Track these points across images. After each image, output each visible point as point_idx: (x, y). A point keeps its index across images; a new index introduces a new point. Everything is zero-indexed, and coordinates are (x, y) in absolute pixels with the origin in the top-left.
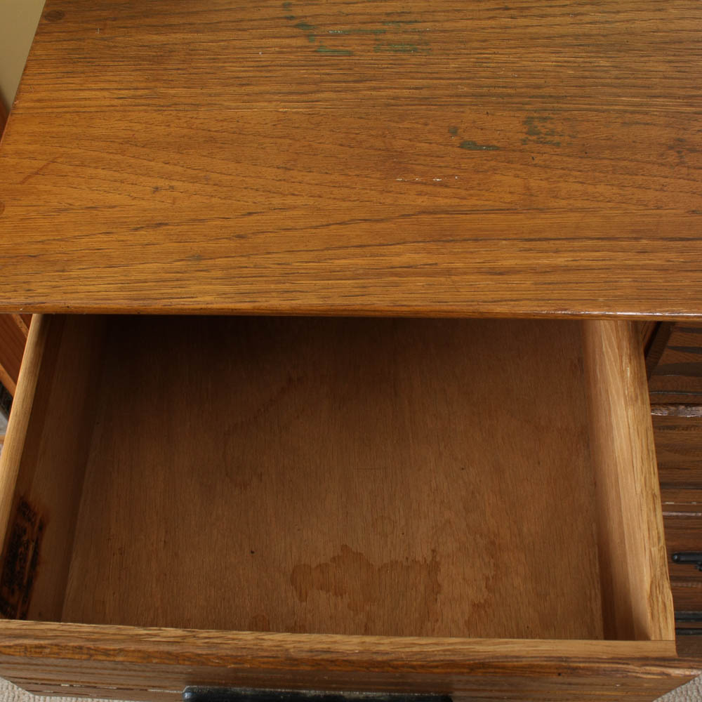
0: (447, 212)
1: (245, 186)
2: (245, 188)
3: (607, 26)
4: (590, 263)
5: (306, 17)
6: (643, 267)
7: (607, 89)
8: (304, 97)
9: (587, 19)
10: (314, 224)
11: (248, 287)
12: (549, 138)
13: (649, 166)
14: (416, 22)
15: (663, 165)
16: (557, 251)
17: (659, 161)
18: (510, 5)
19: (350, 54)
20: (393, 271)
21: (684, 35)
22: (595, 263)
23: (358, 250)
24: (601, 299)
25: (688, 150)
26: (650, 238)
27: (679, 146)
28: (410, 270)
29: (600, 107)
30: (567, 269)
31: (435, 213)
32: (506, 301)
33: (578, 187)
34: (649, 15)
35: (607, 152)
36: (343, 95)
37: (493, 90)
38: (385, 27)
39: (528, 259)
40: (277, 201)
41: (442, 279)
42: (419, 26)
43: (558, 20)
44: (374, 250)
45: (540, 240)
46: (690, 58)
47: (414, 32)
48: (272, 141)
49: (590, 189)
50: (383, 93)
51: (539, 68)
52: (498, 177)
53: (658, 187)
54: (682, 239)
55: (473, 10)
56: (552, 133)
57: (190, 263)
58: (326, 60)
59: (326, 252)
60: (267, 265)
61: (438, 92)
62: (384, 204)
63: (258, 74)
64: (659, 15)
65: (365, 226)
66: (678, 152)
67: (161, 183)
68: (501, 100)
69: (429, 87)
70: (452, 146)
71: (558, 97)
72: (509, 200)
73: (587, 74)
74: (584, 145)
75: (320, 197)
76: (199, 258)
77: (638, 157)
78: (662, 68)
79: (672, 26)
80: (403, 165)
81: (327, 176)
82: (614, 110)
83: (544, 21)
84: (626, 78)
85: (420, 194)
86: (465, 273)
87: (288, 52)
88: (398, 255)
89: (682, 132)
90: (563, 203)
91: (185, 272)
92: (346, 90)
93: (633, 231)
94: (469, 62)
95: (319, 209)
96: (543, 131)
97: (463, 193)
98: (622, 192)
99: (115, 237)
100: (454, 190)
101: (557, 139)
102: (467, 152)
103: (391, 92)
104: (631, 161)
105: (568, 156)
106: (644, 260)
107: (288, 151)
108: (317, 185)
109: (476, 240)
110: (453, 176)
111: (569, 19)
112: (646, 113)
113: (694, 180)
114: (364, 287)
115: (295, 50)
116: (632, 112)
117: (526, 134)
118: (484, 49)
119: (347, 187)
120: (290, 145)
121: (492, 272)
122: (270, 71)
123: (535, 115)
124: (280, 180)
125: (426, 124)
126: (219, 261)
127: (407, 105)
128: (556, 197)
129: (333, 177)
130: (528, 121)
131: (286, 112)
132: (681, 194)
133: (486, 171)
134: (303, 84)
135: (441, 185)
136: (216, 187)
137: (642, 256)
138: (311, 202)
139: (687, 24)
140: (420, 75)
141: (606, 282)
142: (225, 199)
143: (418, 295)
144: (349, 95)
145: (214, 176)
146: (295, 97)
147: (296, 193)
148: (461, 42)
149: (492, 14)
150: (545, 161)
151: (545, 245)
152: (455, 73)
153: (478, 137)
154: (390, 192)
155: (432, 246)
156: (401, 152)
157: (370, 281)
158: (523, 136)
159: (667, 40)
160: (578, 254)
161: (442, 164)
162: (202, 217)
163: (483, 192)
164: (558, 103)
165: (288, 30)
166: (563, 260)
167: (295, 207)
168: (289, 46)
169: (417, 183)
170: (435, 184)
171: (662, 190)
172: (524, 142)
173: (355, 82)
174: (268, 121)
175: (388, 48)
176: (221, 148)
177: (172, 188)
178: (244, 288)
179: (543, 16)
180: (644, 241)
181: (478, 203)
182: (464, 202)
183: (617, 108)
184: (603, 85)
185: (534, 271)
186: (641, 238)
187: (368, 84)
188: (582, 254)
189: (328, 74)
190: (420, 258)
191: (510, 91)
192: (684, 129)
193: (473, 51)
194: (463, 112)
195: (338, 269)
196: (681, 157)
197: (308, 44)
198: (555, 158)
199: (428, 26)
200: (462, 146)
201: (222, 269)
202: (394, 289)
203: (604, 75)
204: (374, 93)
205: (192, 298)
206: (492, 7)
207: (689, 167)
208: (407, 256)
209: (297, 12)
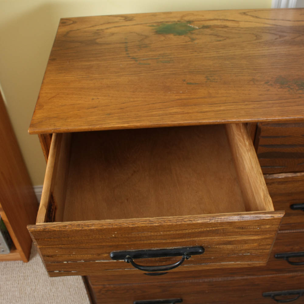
0: (185, 99)
3: (227, 54)
5: (134, 56)
6: (247, 108)
8: (137, 75)
9: (221, 52)
10: (145, 104)
11: (126, 120)
12: (214, 81)
13: (245, 85)
14: (168, 56)
16: (220, 106)
17: (248, 84)
18: (197, 50)
19: (149, 64)
20: (171, 114)
21: (251, 55)
22: (232, 108)
23: (159, 110)
24: (235, 116)
25: (256, 81)
26: (248, 102)
27: (253, 80)
28: (176, 113)
29: (228, 73)
30: (224, 110)
31: (181, 100)
33: (224, 91)
34: (240, 51)
35: (232, 83)
36: (148, 74)
37: (195, 70)
38: (159, 57)
39: (212, 108)
40: (132, 100)
41: (186, 115)
42: (170, 57)
43: (212, 53)
44: (164, 109)
45: (215, 104)
46: (253, 60)
47: (168, 58)
48: (128, 86)
49: (228, 91)
50: (161, 73)
52: (199, 90)
53: (248, 90)
54: (258, 101)
55: (185, 52)
56: (214, 79)
57: (106, 116)
58: (142, 66)
59: (149, 111)
60: (131, 115)
61: (177, 72)
62: (165, 98)
63: (121, 70)
64: (242, 50)
65: (161, 104)
67: (94, 97)
68: (197, 73)
69: (175, 71)
70: (184, 84)
72: (203, 95)
73: (223, 65)
74: (224, 81)
75: (145, 98)
76: (110, 114)
77: (241, 83)
78: (245, 62)
79: (247, 53)
80: (170, 89)
83: (208, 54)
85: (176, 96)
86: (193, 113)
87: (130, 65)
88: (171, 110)
89: (254, 77)
90: (220, 95)
91: (106, 118)
92: (149, 73)
93: (242, 100)
95: (145, 101)
96: (212, 79)
97: (190, 94)
98: (237, 92)
99: (81, 111)
100: (186, 94)
101: (216, 81)
102: (189, 85)
103: (163, 73)
104: (239, 84)
105: (220, 84)
107: (133, 88)
108: (144, 95)
109: (195, 105)
110: (186, 91)
111: (215, 53)
112: (242, 73)
113: (259, 88)
114: (162, 118)
115: (132, 64)
116: (238, 73)
117: (206, 80)
119: (153, 95)
120: (134, 86)
121: (201, 112)
122: (125, 69)
123: (209, 75)
124: (132, 95)
125: (175, 79)
126: (116, 115)
127: (169, 75)
128: (218, 94)
129: (148, 93)
130: (207, 77)
133: (196, 89)
134: (135, 72)
135: (182, 93)
136: (112, 98)
137: (246, 106)
138: (143, 99)
139: (251, 52)
140: (172, 68)
141: (236, 112)
146: (133, 75)
147: (138, 97)
150: (213, 86)
151: (217, 105)
153: (192, 81)
154: (167, 96)
155: (182, 107)
156: (169, 86)
157: (164, 116)
159: (246, 56)
160: (227, 106)
161: (182, 88)
162: (109, 105)
163: (196, 94)
164: (215, 72)
165: (129, 59)
166: (222, 108)
167: (138, 101)
168: (130, 63)
169: (175, 93)
170: (180, 93)
172: (206, 82)
173: (152, 71)
175: (161, 62)
177: (98, 99)
178: (124, 120)
179: (207, 52)
180: (246, 103)
181: (194, 97)
182: (190, 97)
183: (233, 72)
184: (228, 68)
185: (214, 111)
187: (156, 71)
189: (143, 69)
190: (179, 110)
191: (200, 70)
194: (186, 76)
195: (153, 114)
196: (254, 83)
197: (135, 63)
198: (216, 85)
199: (172, 56)
200: (187, 84)
201: (117, 117)
203: (228, 65)
204: (158, 73)
205: (109, 124)
206: (191, 51)
207: (257, 85)
208: (174, 110)
209: (131, 55)
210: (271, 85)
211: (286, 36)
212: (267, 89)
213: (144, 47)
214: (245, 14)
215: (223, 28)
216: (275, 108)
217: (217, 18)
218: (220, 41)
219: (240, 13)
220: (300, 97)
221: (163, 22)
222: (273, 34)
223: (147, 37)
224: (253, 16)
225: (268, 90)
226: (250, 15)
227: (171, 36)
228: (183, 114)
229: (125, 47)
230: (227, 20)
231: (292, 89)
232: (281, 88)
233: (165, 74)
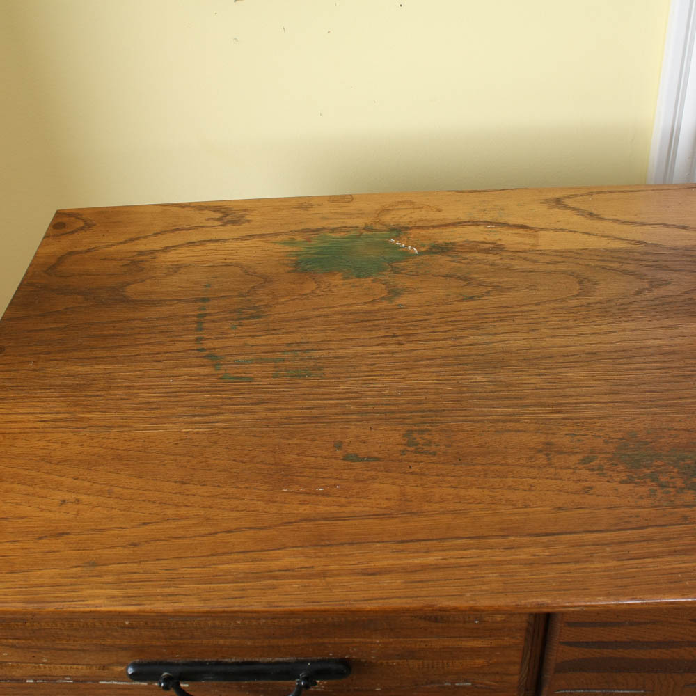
0: (326, 519)
1: (144, 498)
2: (144, 501)
3: (484, 346)
4: (459, 560)
5: (215, 349)
6: (509, 562)
7: (481, 402)
8: (206, 419)
9: (466, 341)
10: (203, 532)
11: (136, 591)
12: (426, 448)
13: (518, 469)
14: (313, 350)
15: (531, 467)
16: (428, 551)
17: (529, 463)
18: (398, 333)
19: (251, 380)
20: (272, 575)
21: (555, 350)
22: (463, 561)
23: (241, 556)
24: (468, 594)
25: (556, 452)
26: (517, 535)
27: (548, 449)
28: (289, 573)
29: (475, 418)
30: (436, 567)
31: (315, 520)
32: (376, 599)
33: (452, 491)
34: (524, 335)
35: (479, 458)
36: (240, 416)
37: (377, 408)
38: (285, 356)
39: (400, 559)
40: (171, 512)
41: (317, 581)
42: (315, 354)
43: (441, 343)
44: (255, 555)
45: (412, 541)
46: (559, 370)
47: (310, 359)
48: (172, 458)
49: (463, 492)
50: (277, 414)
51: (422, 386)
52: (376, 485)
53: (526, 487)
54: (547, 534)
55: (364, 339)
56: (429, 443)
57: (85, 569)
58: (229, 386)
59: (210, 558)
60: (156, 571)
61: (326, 411)
62: (268, 513)
63: (167, 399)
64: (532, 334)
65: (250, 533)
66: (547, 455)
67: (69, 496)
68: (384, 416)
69: (319, 407)
70: (336, 458)
71: (437, 411)
72: (384, 506)
73: (465, 389)
74: (458, 453)
75: (211, 507)
76: (94, 564)
77: (509, 461)
79: (544, 344)
80: (289, 477)
81: (218, 489)
82: (487, 420)
83: (427, 345)
84: (501, 391)
85: (303, 503)
86: (339, 575)
87: (196, 380)
88: (278, 559)
89: (550, 436)
90: (436, 506)
91: (80, 577)
92: (243, 412)
93: (501, 529)
94: (358, 383)
95: (209, 519)
96: (422, 442)
97: (343, 500)
98: (491, 494)
99: (19, 545)
100: (335, 499)
101: (433, 448)
102: (349, 463)
103: (284, 413)
104: (502, 465)
105: (443, 463)
106: (510, 556)
107: (186, 467)
108: (209, 496)
109: (351, 544)
110: (335, 485)
111: (450, 342)
112: (518, 421)
113: (561, 479)
114: (243, 590)
115: (202, 377)
116: (504, 421)
117: (405, 445)
118: (372, 371)
119: (237, 498)
120: (189, 461)
121: (365, 573)
122: (177, 396)
123: (415, 428)
124: (176, 493)
125: (313, 440)
126: (111, 567)
127: (299, 423)
128: (429, 501)
129: (224, 489)
130: (408, 434)
131: (187, 432)
132: (549, 493)
133: (364, 481)
134: (206, 407)
135: (323, 494)
136: (116, 500)
137: (509, 552)
138: (202, 512)
139: (557, 341)
140: (312, 397)
141: (473, 578)
142: (125, 510)
143: (294, 596)
144: (246, 417)
145: (116, 490)
146: (197, 419)
147: (189, 504)
148: (352, 366)
149: (381, 341)
150: (421, 468)
152: (344, 393)
153: (361, 450)
154: (275, 502)
155: (311, 551)
156: (289, 466)
157: (249, 584)
158: (401, 448)
159: (539, 356)
160: (447, 553)
161: (326, 476)
162: (101, 527)
163: (362, 500)
164: (436, 416)
165: (198, 360)
166: (433, 558)
167: (187, 518)
168: (198, 375)
169: (301, 493)
170: (317, 494)
171: (530, 490)
172: (403, 452)
173: (252, 404)
174: (170, 441)
175: (285, 373)
176: (127, 464)
177: (78, 501)
178: (131, 591)
179: (427, 341)
180: (512, 538)
181: (356, 509)
182: (344, 509)
183: (490, 418)
184: (480, 399)
185: (406, 570)
186: (508, 535)
187: (265, 406)
188: (452, 553)
189: (230, 398)
190: (299, 562)
191: (393, 408)
192: (553, 434)
193: (361, 374)
194: (347, 428)
195: (220, 574)
196: (549, 459)
197: (214, 372)
198: (430, 466)
199: (323, 353)
200: (345, 458)
201: (114, 575)
202: (271, 591)
203: (480, 390)
204: (269, 414)
205: (83, 601)
206: (382, 335)
207: (556, 468)
208: (286, 560)
209: (208, 344)
210: (600, 468)
211: (667, 284)
212: (587, 484)
213: (252, 317)
214: (559, 203)
215: (488, 251)
216: (598, 565)
217: (477, 216)
218: (472, 298)
219: (547, 202)
220: (685, 519)
221: (323, 229)
222: (632, 273)
223: (266, 279)
224: (579, 212)
225: (587, 490)
226: (573, 209)
227: (337, 280)
228: (311, 576)
229: (198, 316)
230: (504, 224)
231: (662, 486)
232: (629, 481)
233: (289, 417)
